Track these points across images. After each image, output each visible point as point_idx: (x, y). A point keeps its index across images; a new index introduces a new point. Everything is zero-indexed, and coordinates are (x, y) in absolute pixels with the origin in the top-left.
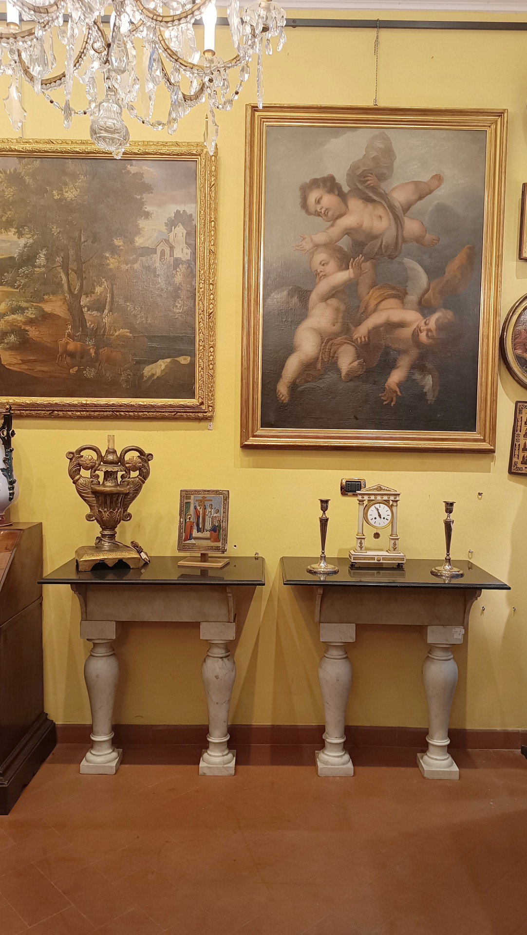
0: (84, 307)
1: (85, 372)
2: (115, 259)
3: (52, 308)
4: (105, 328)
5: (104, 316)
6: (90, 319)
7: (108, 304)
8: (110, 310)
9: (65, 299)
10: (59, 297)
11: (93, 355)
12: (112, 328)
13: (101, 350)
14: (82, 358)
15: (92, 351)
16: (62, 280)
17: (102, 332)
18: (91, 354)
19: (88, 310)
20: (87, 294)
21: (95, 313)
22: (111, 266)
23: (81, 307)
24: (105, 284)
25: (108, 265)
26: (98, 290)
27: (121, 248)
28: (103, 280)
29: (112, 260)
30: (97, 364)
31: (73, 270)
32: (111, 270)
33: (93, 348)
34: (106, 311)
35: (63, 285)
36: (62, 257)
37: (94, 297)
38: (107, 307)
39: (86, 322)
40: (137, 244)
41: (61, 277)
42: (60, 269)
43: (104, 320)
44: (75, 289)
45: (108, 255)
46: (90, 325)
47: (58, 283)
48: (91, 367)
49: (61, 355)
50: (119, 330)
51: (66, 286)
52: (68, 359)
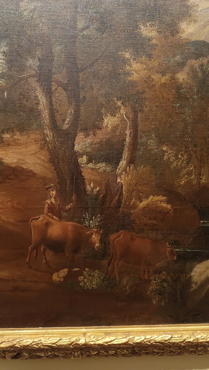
0: (81, 156)
1: (81, 278)
2: (141, 63)
3: (19, 157)
4: (121, 194)
5: (118, 171)
6: (93, 177)
7: (126, 149)
8: (131, 161)
9: (44, 139)
10: (33, 136)
11: (97, 245)
12: (134, 194)
13: (112, 237)
14: (76, 251)
15: (95, 238)
16: (38, 104)
17: (114, 201)
18: (93, 244)
19: (89, 161)
20: (86, 129)
21: (102, 166)
22: (135, 77)
23: (75, 156)
24: (122, 111)
25: (129, 74)
26: (109, 121)
27: (154, 41)
28: (119, 103)
29: (136, 66)
30: (105, 262)
31: (60, 84)
32: (133, 84)
33: (97, 232)
34: (123, 163)
35: (39, 113)
36: (39, 59)
37: (101, 135)
38: (126, 155)
39: (84, 183)
40: (184, 36)
41: (36, 97)
42: (34, 83)
43: (119, 180)
44: (64, 121)
45: (127, 55)
46: (93, 189)
47: (31, 110)
48: (93, 267)
49: (36, 247)
50: (148, 198)
51: (46, 114)
52: (50, 255)
